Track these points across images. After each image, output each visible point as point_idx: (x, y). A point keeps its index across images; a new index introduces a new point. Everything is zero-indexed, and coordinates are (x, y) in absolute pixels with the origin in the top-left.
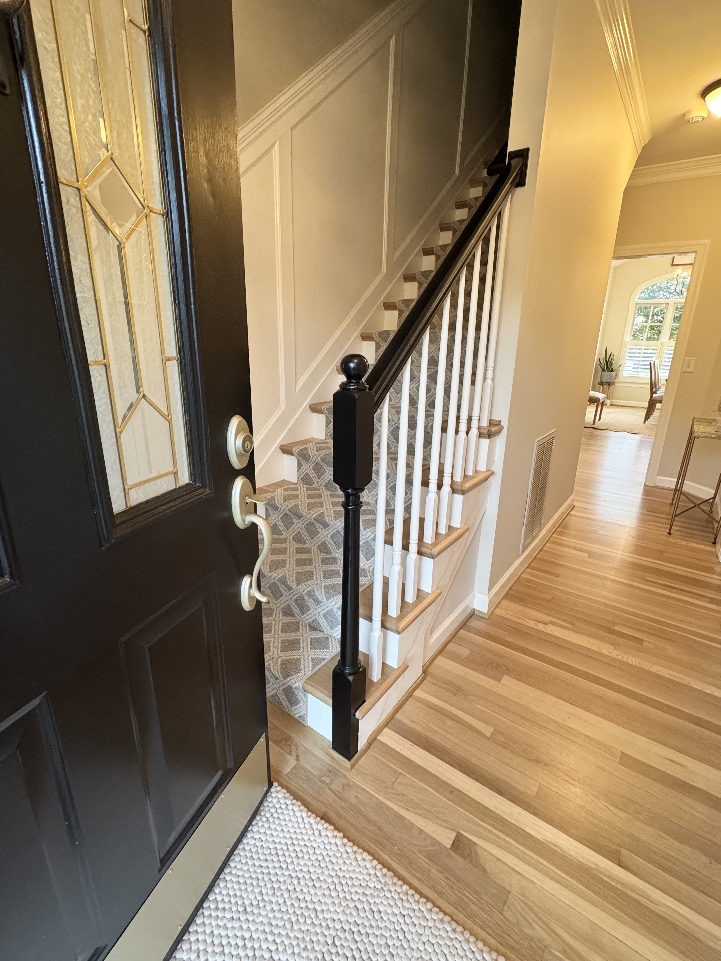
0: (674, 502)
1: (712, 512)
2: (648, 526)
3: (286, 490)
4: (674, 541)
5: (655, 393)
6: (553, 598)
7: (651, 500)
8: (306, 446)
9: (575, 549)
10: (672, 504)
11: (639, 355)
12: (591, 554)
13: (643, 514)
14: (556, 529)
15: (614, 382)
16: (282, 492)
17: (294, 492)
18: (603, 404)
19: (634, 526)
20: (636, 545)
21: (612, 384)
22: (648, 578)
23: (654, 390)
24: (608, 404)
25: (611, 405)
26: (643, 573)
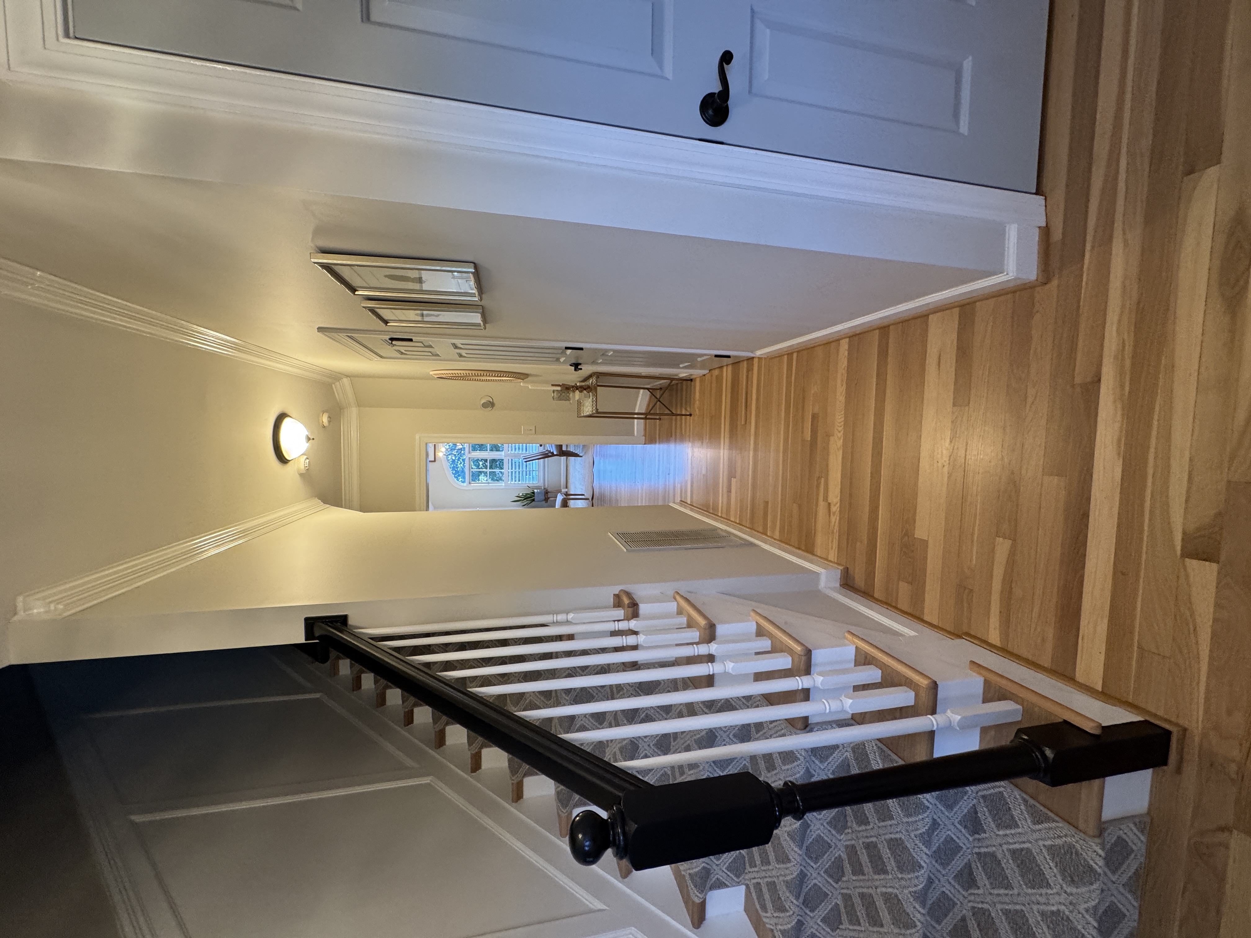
0: (658, 417)
1: (661, 388)
2: (688, 434)
3: (764, 908)
4: (697, 410)
5: (553, 453)
6: (794, 502)
7: (659, 435)
8: (687, 878)
9: (729, 491)
10: (660, 419)
11: (517, 472)
12: (731, 475)
13: (676, 439)
14: (712, 514)
15: (544, 489)
16: (769, 915)
17: (765, 890)
18: (567, 494)
19: (690, 444)
20: (710, 439)
21: (547, 490)
22: (743, 423)
23: (550, 454)
24: (566, 490)
25: (567, 488)
26: (739, 427)
